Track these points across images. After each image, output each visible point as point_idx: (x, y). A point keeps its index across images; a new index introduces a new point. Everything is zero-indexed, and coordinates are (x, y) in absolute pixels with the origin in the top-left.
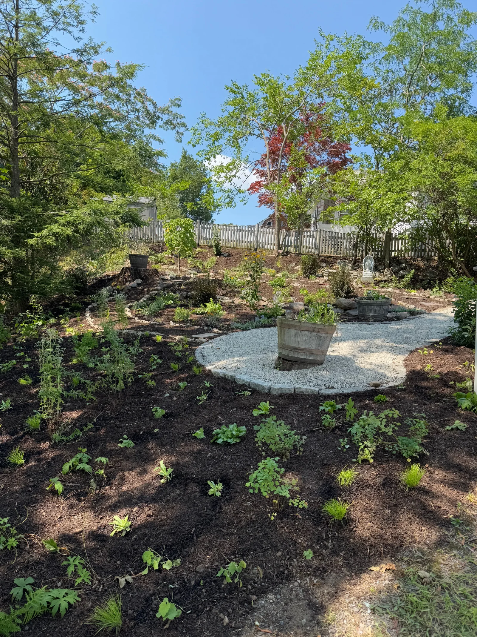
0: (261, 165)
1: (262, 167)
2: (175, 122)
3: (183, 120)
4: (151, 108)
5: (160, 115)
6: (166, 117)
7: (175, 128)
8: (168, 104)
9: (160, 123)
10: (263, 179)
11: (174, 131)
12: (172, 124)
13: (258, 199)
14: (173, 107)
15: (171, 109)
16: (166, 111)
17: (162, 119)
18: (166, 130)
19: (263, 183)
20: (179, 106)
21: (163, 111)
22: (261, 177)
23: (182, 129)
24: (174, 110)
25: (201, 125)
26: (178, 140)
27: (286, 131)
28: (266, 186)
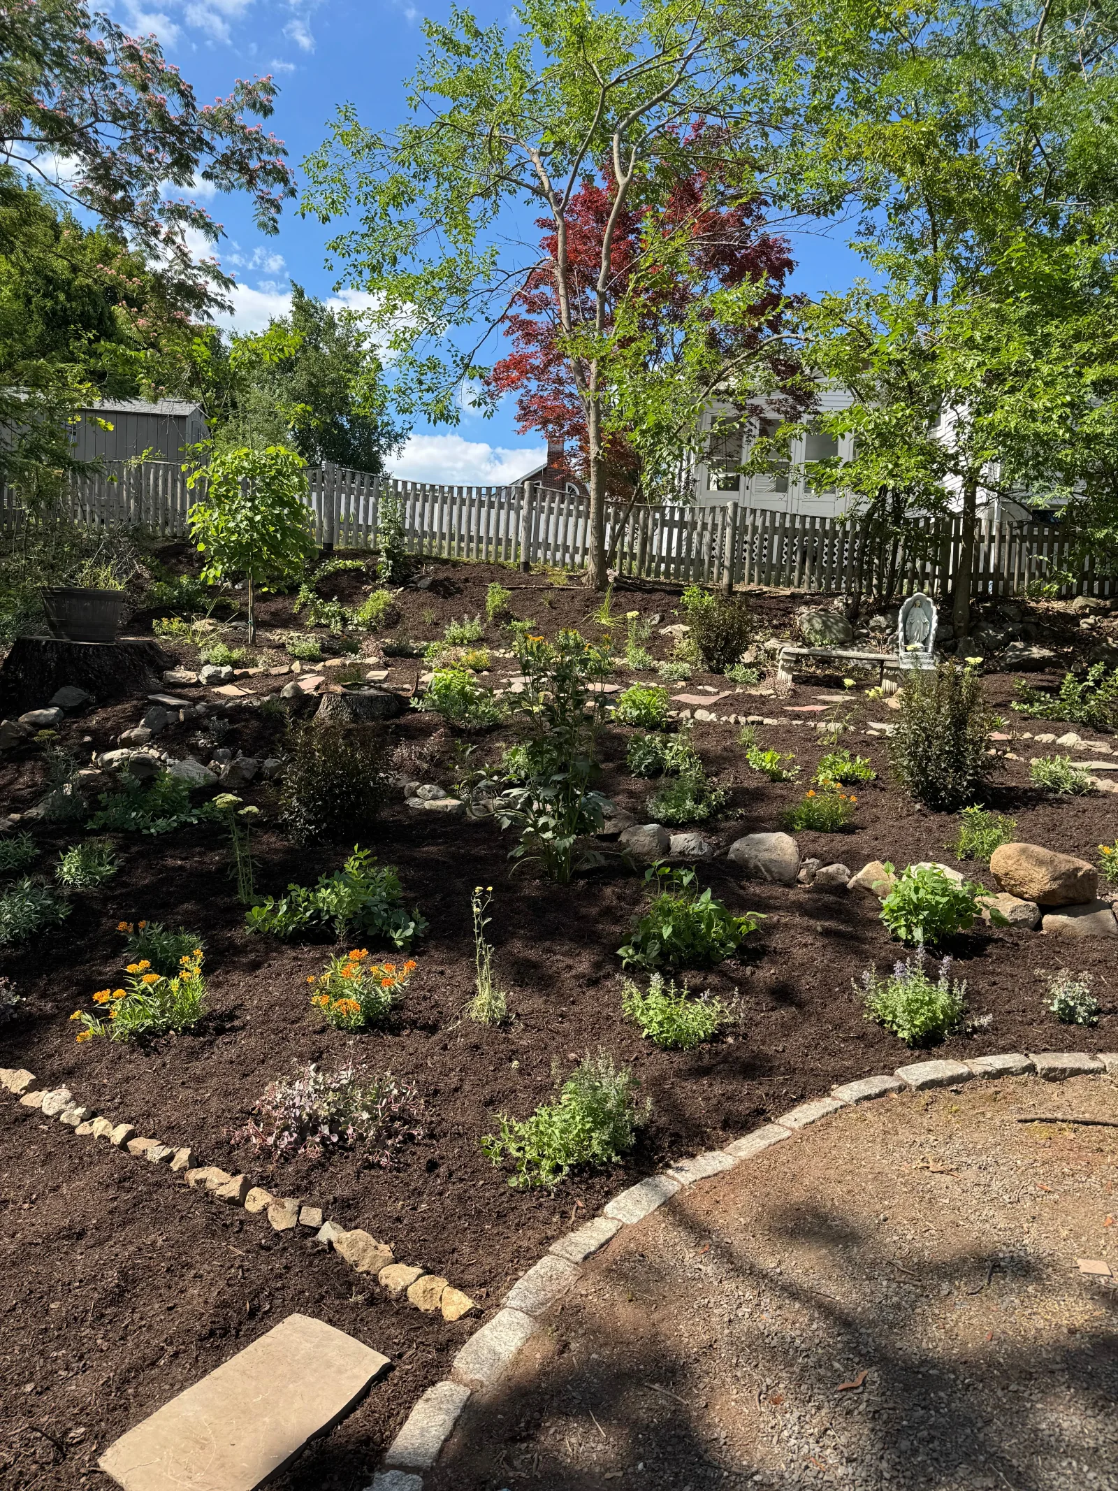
0: (526, 307)
1: (528, 311)
2: (254, 164)
3: (280, 161)
4: (175, 108)
5: (206, 136)
6: (222, 144)
7: (251, 182)
8: (229, 97)
9: (205, 160)
10: (532, 348)
11: (253, 196)
12: (243, 169)
13: (517, 411)
14: (248, 112)
15: (239, 119)
16: (223, 122)
17: (212, 149)
18: (228, 189)
19: (532, 361)
20: (267, 111)
21: (213, 121)
22: (528, 343)
23: (277, 190)
24: (249, 120)
25: (338, 144)
26: (263, 225)
27: (624, 172)
28: (541, 372)
